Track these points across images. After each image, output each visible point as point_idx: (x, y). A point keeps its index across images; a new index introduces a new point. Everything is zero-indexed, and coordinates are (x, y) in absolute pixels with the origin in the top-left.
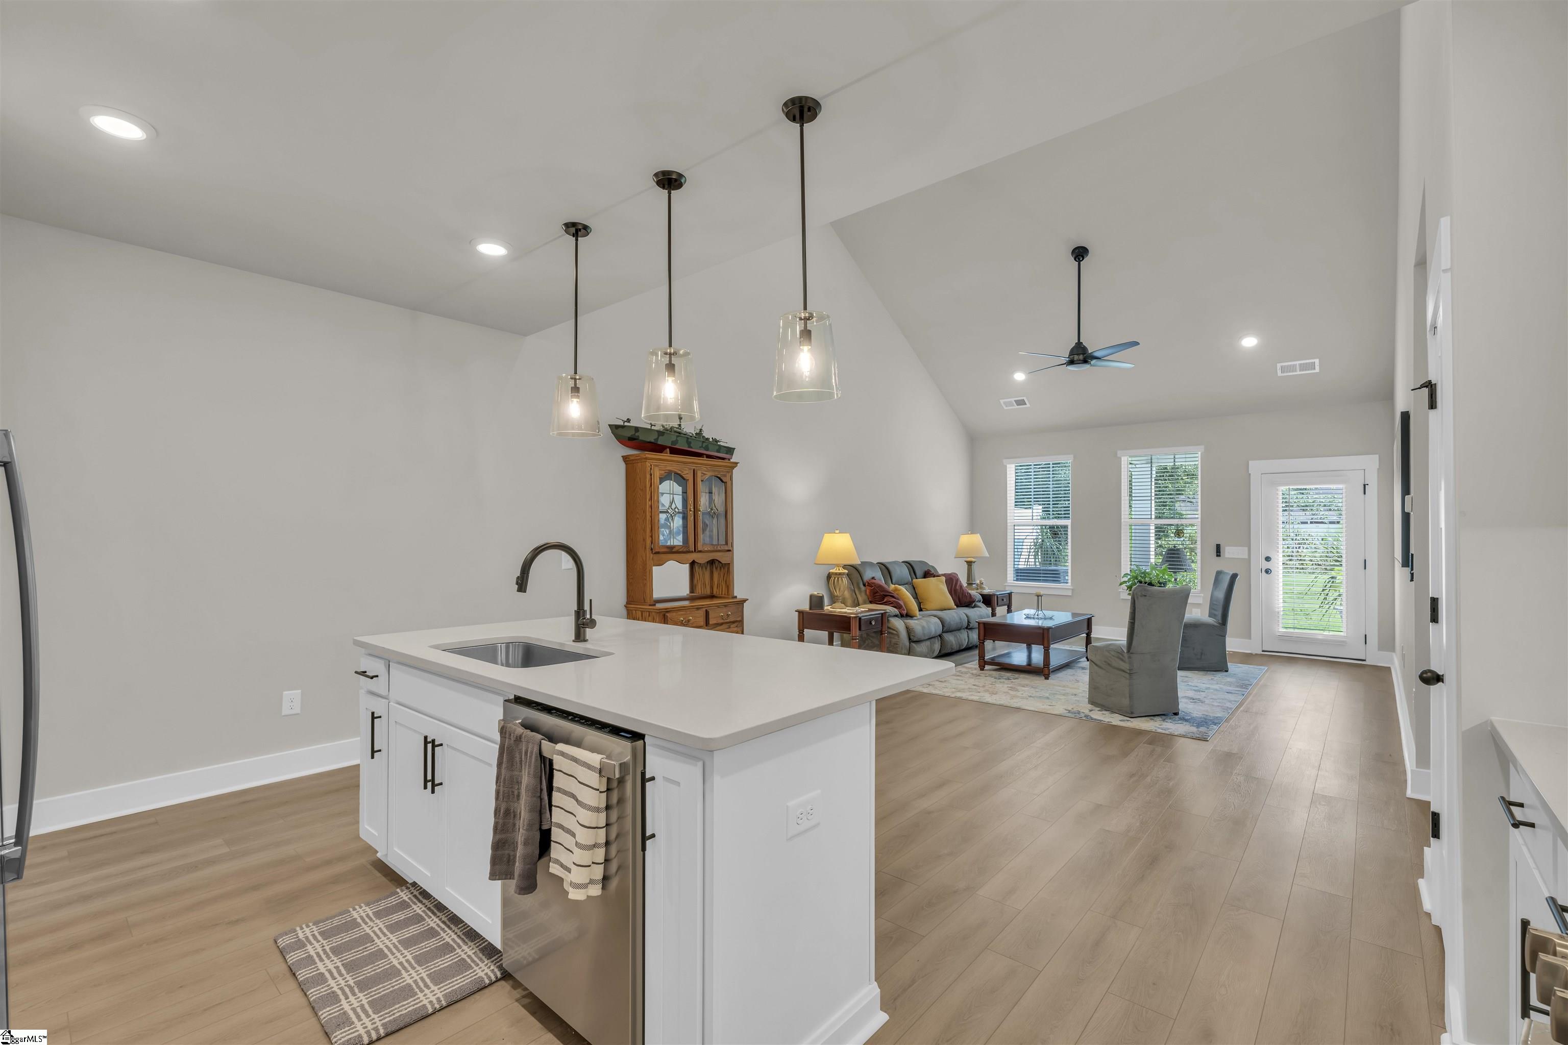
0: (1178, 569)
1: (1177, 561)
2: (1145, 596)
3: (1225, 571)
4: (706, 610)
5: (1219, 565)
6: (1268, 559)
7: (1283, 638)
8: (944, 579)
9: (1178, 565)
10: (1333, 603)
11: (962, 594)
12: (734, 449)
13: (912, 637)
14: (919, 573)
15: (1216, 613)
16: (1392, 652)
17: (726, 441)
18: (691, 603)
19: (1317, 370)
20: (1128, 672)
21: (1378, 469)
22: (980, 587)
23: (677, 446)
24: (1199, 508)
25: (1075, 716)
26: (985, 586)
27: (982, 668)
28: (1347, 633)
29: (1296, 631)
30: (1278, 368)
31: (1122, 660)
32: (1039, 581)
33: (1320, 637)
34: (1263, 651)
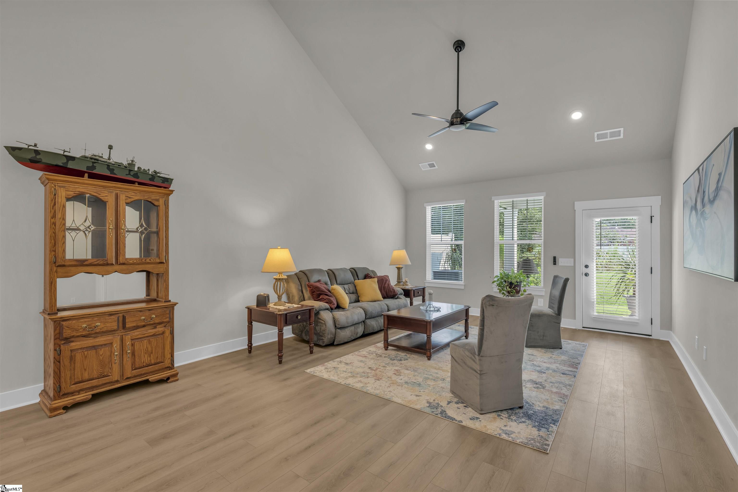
0: (529, 272)
1: (529, 267)
2: (493, 305)
3: (560, 276)
4: (123, 316)
5: (555, 271)
6: (587, 266)
7: (596, 319)
8: (376, 280)
9: (529, 270)
10: (622, 293)
11: (389, 290)
12: (173, 179)
13: (337, 325)
14: (361, 275)
15: (554, 306)
16: (670, 330)
17: (165, 173)
18: (147, 305)
19: (622, 136)
20: (479, 372)
21: (660, 206)
22: (405, 284)
23: (94, 172)
24: (543, 236)
25: (433, 412)
26: (408, 284)
27: (386, 348)
28: (639, 317)
29: (605, 315)
30: (595, 136)
31: (474, 361)
32: (444, 279)
33: (621, 319)
34: (583, 327)
